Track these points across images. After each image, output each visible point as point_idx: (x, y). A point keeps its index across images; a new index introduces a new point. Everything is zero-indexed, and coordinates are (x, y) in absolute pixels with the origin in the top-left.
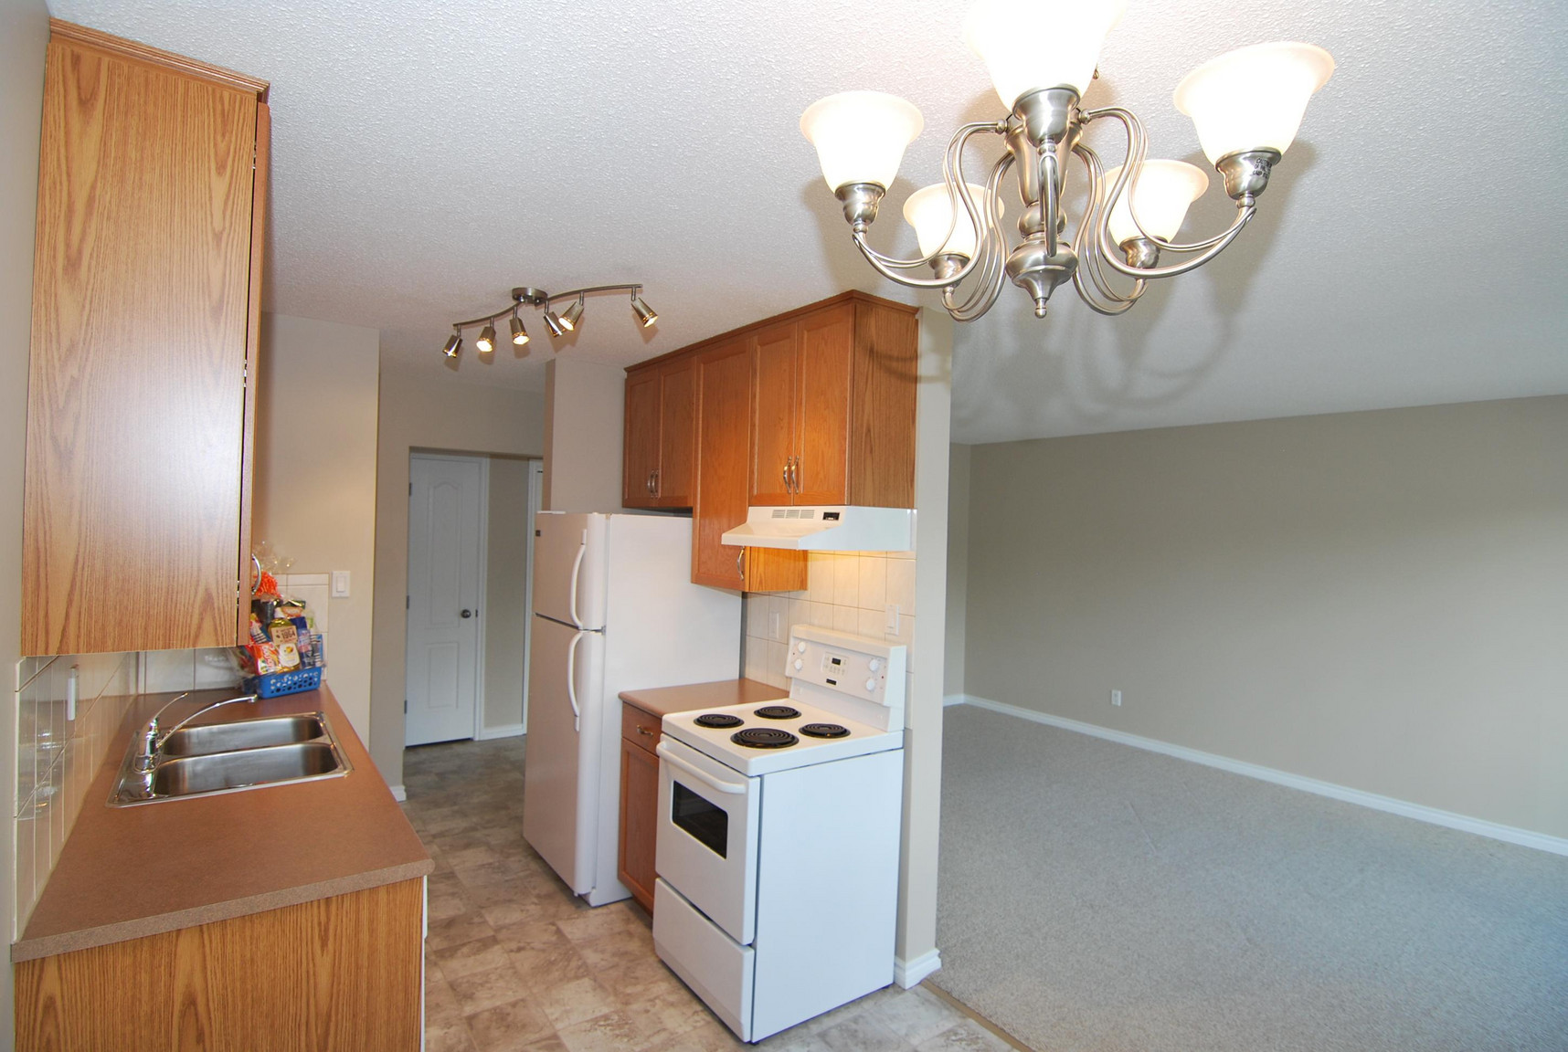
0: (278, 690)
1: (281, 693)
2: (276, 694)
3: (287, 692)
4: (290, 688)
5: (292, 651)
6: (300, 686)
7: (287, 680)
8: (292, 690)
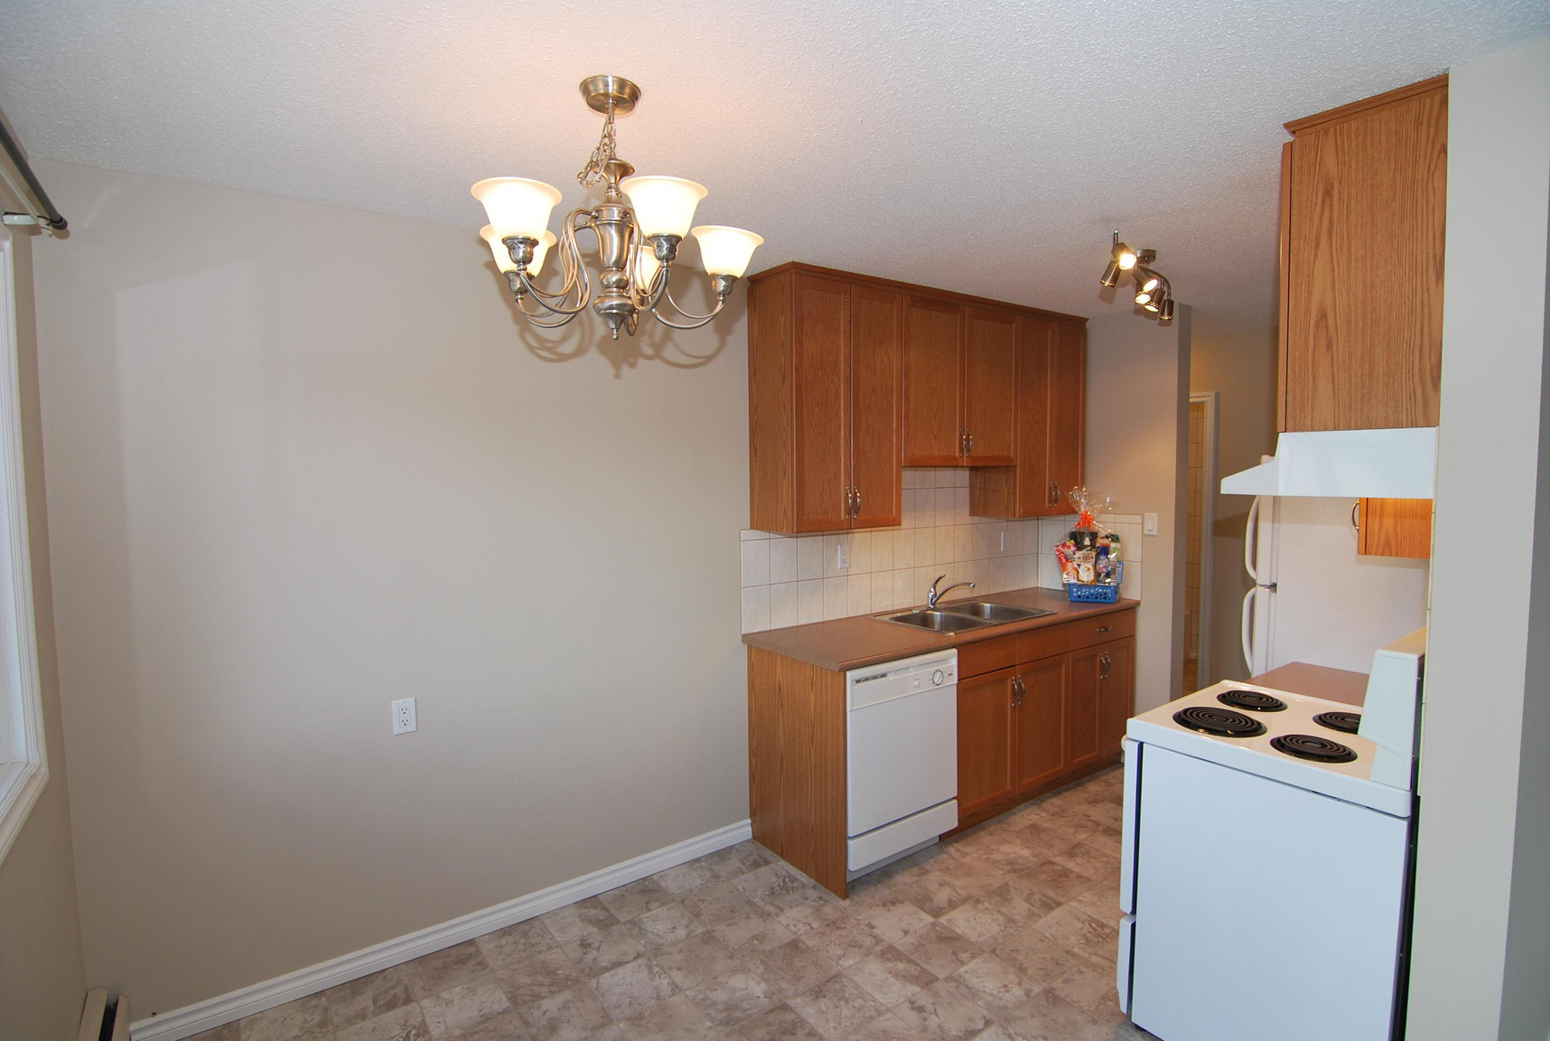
0: (1079, 597)
1: (1081, 599)
2: (1077, 599)
3: (1086, 599)
4: (1088, 598)
5: (1089, 569)
6: (1096, 598)
7: (1085, 592)
8: (1090, 600)
